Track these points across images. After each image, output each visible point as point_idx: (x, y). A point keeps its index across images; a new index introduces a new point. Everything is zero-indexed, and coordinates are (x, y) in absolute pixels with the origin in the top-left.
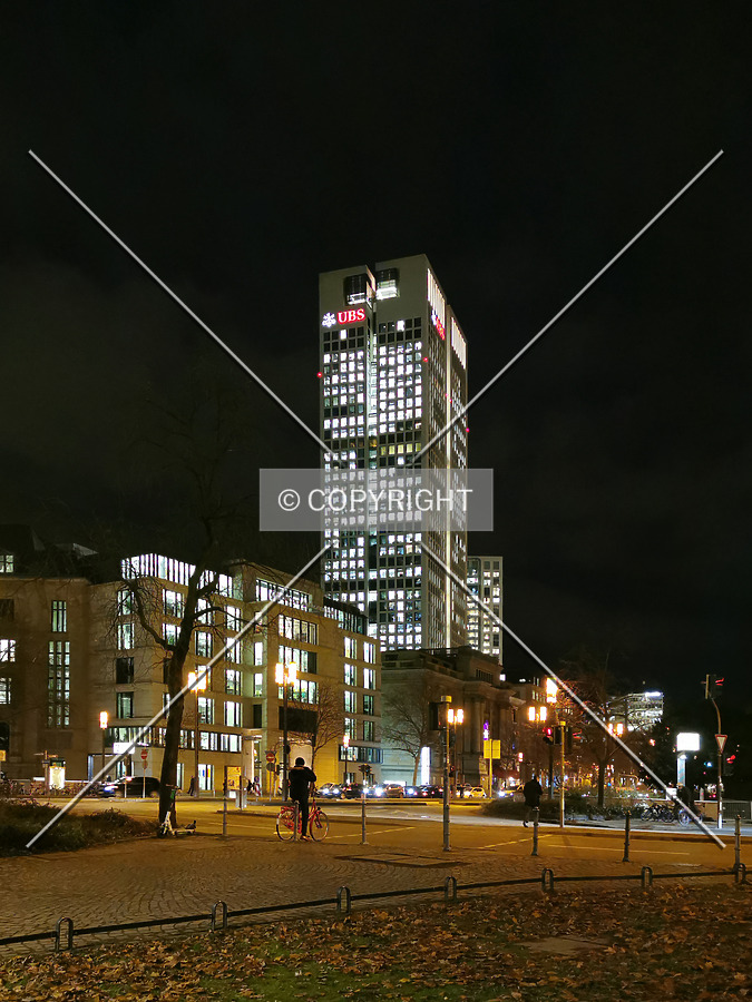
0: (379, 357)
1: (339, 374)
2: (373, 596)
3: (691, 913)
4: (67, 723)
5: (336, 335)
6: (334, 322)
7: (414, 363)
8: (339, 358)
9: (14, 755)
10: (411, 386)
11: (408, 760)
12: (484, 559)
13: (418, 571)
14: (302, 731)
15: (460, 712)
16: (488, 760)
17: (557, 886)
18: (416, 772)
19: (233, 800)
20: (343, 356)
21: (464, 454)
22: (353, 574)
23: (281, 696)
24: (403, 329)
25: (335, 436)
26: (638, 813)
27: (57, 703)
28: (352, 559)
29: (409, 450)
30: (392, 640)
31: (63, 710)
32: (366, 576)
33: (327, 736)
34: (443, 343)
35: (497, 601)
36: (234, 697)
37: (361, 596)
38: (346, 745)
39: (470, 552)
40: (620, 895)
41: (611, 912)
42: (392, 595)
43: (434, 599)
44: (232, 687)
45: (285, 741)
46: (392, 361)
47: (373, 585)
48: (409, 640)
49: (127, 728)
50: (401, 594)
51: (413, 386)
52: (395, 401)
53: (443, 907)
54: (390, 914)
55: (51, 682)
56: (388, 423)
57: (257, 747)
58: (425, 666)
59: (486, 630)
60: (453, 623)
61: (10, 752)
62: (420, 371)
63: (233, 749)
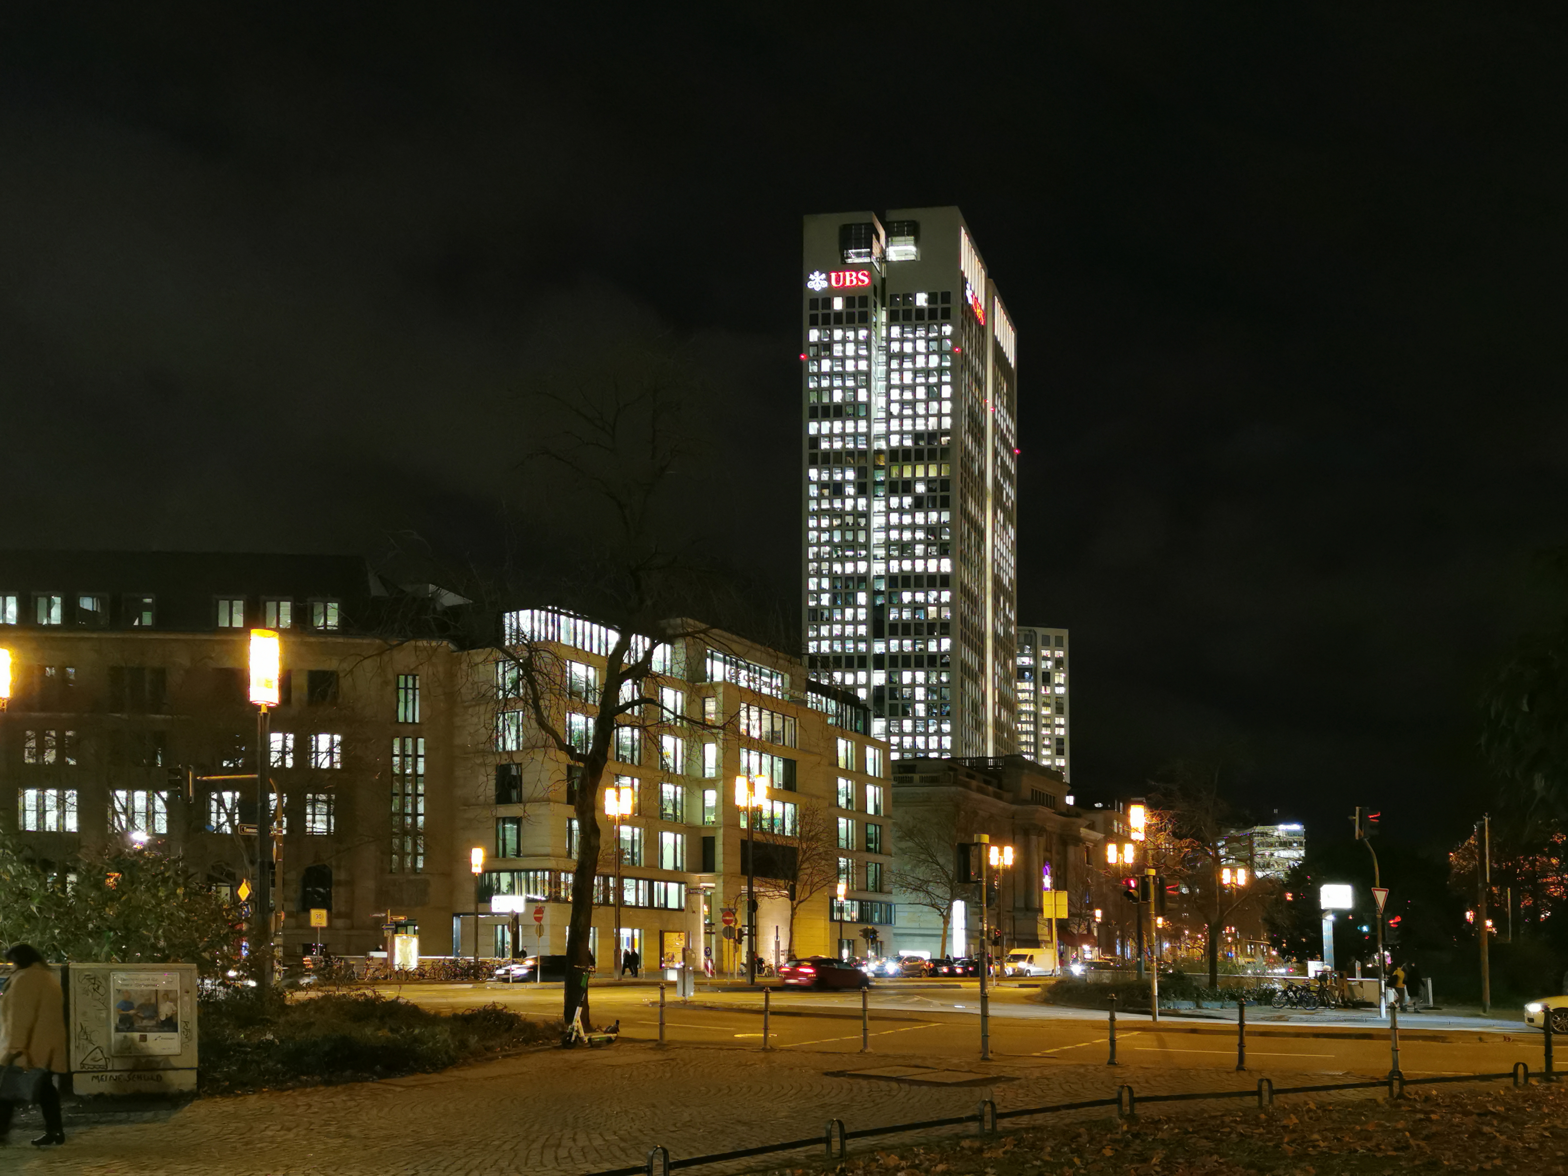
0: (889, 340)
1: (831, 357)
2: (879, 678)
3: (1322, 1144)
4: (420, 865)
5: (828, 303)
6: (825, 284)
7: (941, 354)
8: (831, 336)
9: (339, 915)
10: (935, 385)
11: (934, 920)
12: (1041, 631)
13: (946, 644)
14: (776, 877)
15: (1009, 851)
16: (1050, 920)
17: (1141, 1110)
18: (945, 937)
19: (673, 984)
20: (838, 334)
21: (1011, 484)
22: (850, 645)
23: (744, 824)
24: (925, 305)
25: (825, 445)
26: (1266, 997)
27: (405, 833)
28: (849, 623)
29: (933, 473)
30: (907, 741)
31: (415, 845)
32: (869, 648)
33: (813, 885)
34: (982, 330)
35: (1061, 691)
36: (675, 825)
37: (862, 676)
38: (841, 898)
39: (1020, 621)
40: (1227, 1119)
41: (1212, 1145)
42: (907, 677)
43: (969, 685)
44: (670, 811)
45: (750, 893)
46: (908, 348)
47: (879, 662)
48: (933, 743)
49: (512, 872)
50: (920, 676)
51: (940, 384)
52: (913, 403)
53: (977, 1144)
54: (902, 1158)
55: (396, 801)
56: (902, 433)
57: (708, 901)
58: (956, 783)
59: (1045, 731)
60: (997, 722)
61: (334, 911)
62: (948, 364)
63: (673, 904)
